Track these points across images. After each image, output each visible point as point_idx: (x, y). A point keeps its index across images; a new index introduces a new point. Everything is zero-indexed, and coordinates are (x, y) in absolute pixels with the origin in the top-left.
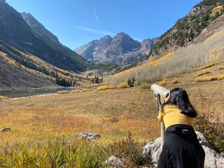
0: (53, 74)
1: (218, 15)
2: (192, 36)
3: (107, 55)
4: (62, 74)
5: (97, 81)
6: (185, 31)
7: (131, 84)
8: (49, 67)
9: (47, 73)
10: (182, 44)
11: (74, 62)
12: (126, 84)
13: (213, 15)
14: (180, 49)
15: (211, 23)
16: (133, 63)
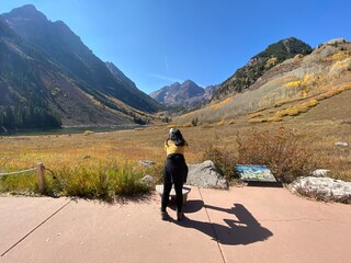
0: (131, 114)
1: (272, 66)
2: (249, 83)
3: (176, 99)
4: (139, 114)
5: (167, 120)
6: (242, 79)
7: (194, 124)
8: (129, 109)
9: (126, 113)
10: (240, 91)
11: (148, 104)
12: (190, 123)
13: (268, 65)
14: (238, 95)
15: (266, 73)
16: (197, 106)
